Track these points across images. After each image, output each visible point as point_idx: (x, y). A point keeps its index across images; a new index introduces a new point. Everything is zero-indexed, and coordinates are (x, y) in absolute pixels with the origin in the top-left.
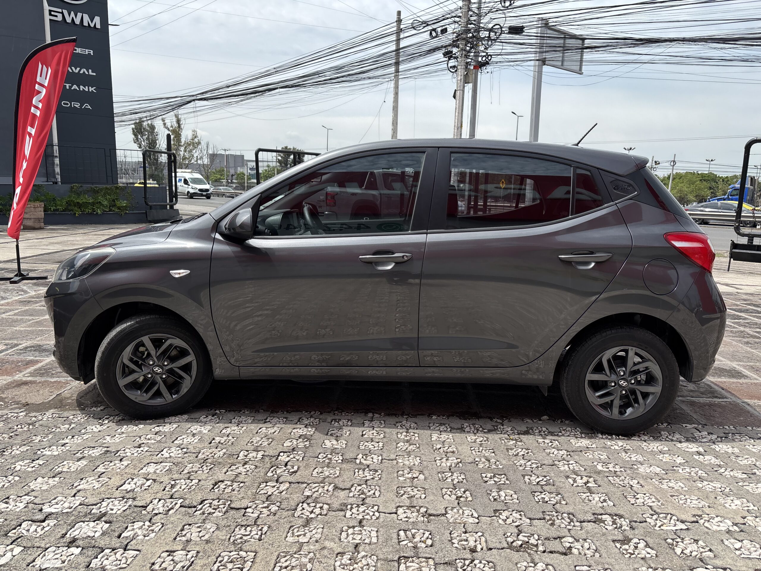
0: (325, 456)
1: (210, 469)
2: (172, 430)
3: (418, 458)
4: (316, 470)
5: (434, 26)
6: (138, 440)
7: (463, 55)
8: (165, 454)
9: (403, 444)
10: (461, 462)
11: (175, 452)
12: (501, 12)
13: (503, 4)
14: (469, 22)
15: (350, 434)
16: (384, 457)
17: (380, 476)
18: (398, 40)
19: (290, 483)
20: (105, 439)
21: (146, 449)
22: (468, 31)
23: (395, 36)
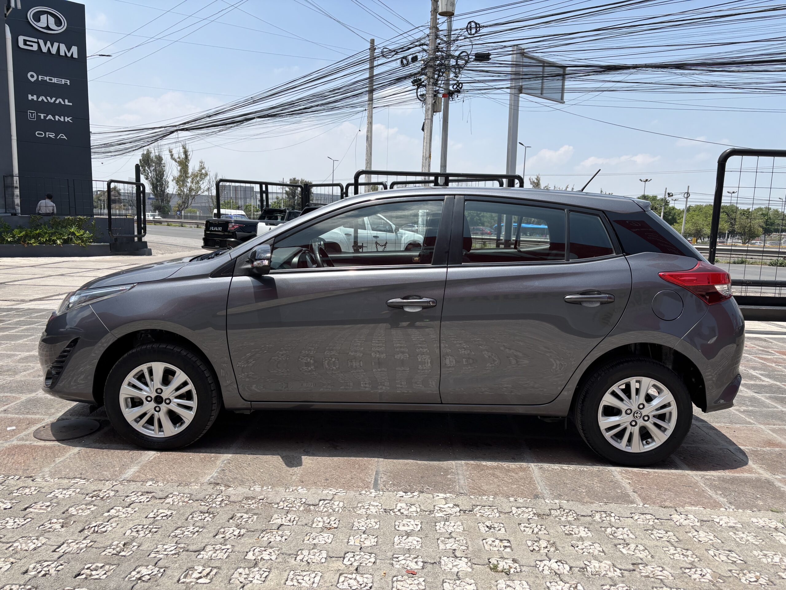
5: (404, 54)
7: (431, 83)
12: (468, 40)
13: (469, 31)
14: (437, 49)
18: (372, 68)
22: (437, 58)
23: (368, 63)
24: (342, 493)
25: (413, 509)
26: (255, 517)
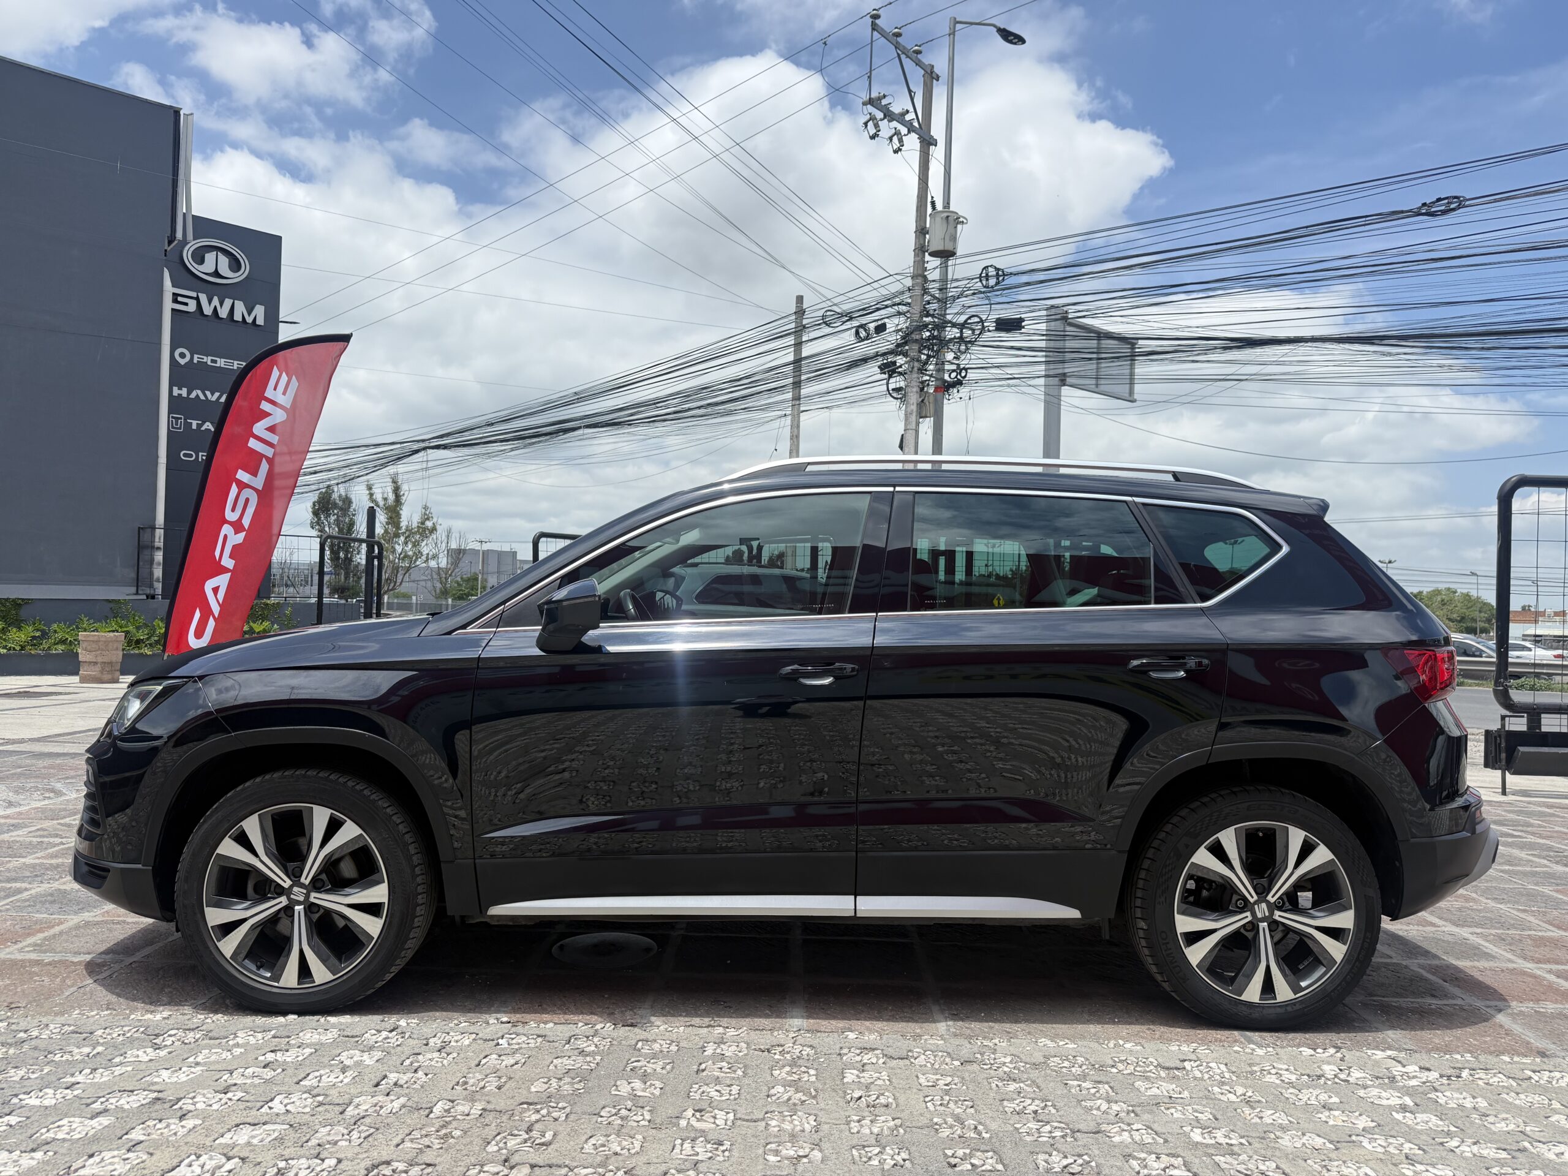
0: (614, 1111)
1: (365, 1138)
2: (300, 1059)
3: (812, 1118)
4: (593, 1141)
5: (864, 320)
6: (225, 1077)
7: (916, 369)
8: (277, 1106)
9: (780, 1089)
10: (901, 1126)
11: (300, 1103)
12: (982, 295)
13: (984, 282)
14: (924, 313)
15: (673, 1068)
16: (738, 1116)
17: (727, 1153)
18: (798, 345)
19: (533, 1166)
20: (159, 1076)
21: (240, 1094)
22: (923, 327)
23: (792, 337)
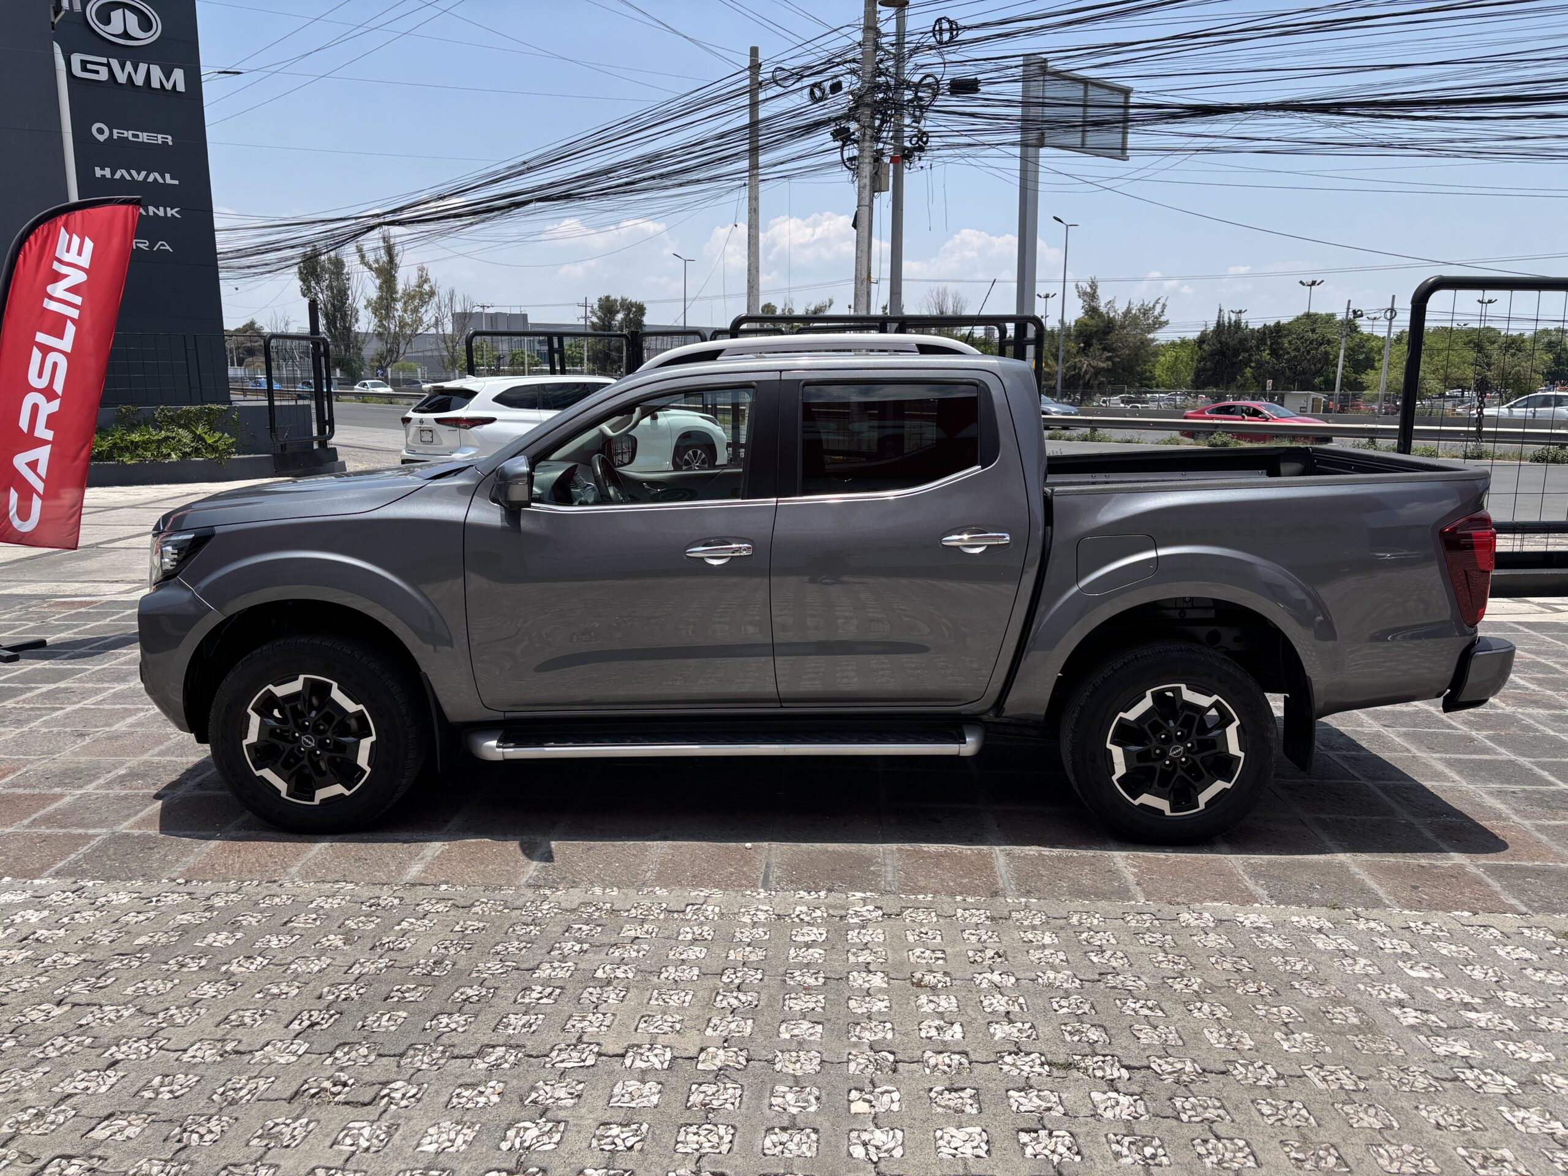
5: (818, 78)
7: (867, 137)
13: (938, 37)
14: (878, 71)
18: (754, 105)
22: (878, 88)
23: (747, 96)
24: (718, 894)
25: (818, 913)
26: (599, 929)
